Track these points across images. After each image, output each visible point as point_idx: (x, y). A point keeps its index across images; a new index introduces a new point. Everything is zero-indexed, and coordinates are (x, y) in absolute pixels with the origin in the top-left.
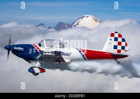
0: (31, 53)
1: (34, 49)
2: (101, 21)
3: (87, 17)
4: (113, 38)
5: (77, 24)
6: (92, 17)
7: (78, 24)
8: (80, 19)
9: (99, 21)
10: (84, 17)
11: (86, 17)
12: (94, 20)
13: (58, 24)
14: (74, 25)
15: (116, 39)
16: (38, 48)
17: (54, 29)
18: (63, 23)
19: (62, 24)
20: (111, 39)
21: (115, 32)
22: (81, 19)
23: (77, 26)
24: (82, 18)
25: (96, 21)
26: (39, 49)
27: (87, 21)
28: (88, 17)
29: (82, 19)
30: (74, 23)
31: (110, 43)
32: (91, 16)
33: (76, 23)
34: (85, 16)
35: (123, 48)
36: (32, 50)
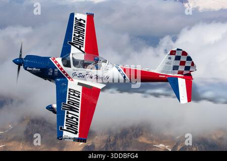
0: (51, 74)
1: (56, 70)
4: (173, 57)
15: (178, 58)
16: (61, 69)
20: (170, 58)
21: (178, 49)
31: (168, 63)
35: (187, 68)
36: (54, 71)
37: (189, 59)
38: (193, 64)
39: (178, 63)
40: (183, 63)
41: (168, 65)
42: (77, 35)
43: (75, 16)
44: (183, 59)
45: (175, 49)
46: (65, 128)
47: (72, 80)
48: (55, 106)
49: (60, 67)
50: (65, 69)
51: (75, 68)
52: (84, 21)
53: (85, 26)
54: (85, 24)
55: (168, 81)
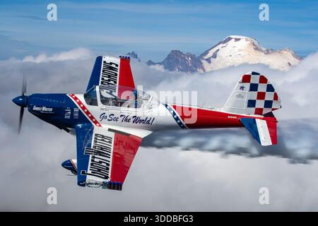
0: (69, 117)
1: (76, 110)
2: (268, 50)
3: (237, 40)
4: (247, 86)
5: (212, 57)
6: (247, 40)
7: (215, 56)
8: (219, 44)
9: (264, 49)
10: (230, 39)
11: (233, 40)
12: (252, 48)
13: (169, 56)
14: (206, 57)
15: (254, 88)
16: (84, 108)
17: (162, 66)
18: (181, 53)
19: (178, 53)
20: (242, 88)
21: (254, 73)
22: (221, 45)
23: (212, 60)
24: (225, 42)
25: (256, 49)
26: (86, 111)
27: (236, 49)
28: (239, 40)
29: (225, 45)
30: (206, 53)
31: (239, 96)
32: (244, 37)
33: (210, 54)
34: (232, 36)
35: (268, 104)
36: (72, 111)
37: (270, 88)
38: (276, 97)
39: (254, 95)
40: (261, 96)
41: (240, 99)
42: (107, 79)
43: (103, 60)
44: (262, 88)
45: (249, 73)
46: (89, 172)
47: (100, 126)
48: (75, 161)
49: (82, 106)
50: (90, 108)
51: (104, 107)
52: (117, 65)
53: (119, 71)
54: (119, 68)
55: (243, 126)
